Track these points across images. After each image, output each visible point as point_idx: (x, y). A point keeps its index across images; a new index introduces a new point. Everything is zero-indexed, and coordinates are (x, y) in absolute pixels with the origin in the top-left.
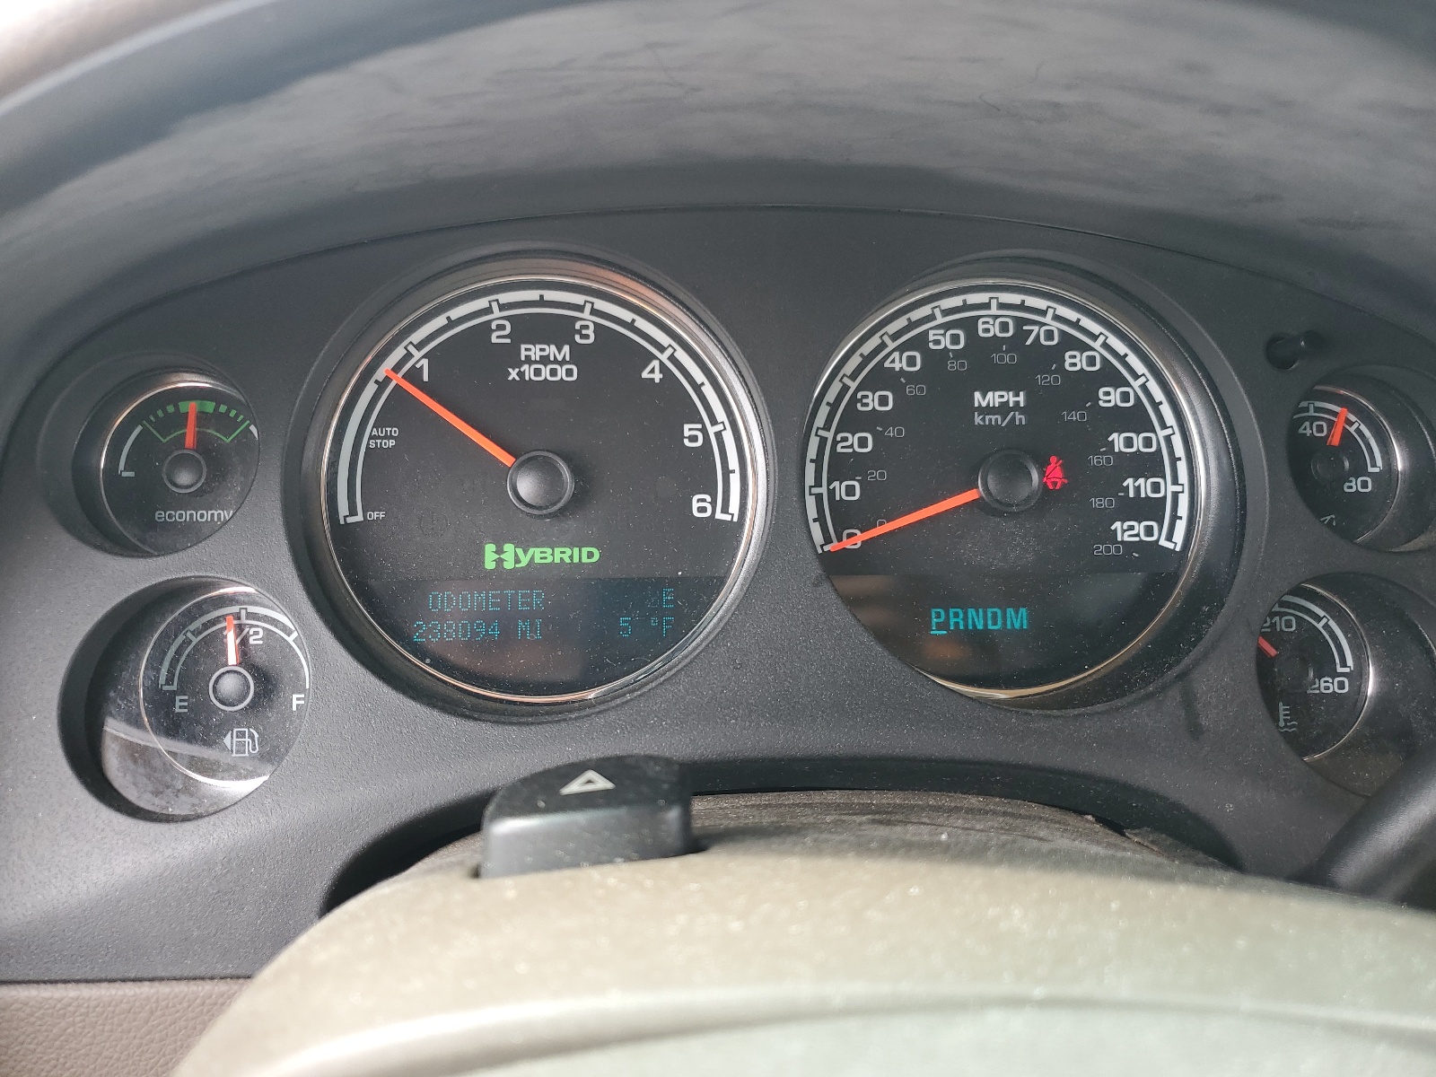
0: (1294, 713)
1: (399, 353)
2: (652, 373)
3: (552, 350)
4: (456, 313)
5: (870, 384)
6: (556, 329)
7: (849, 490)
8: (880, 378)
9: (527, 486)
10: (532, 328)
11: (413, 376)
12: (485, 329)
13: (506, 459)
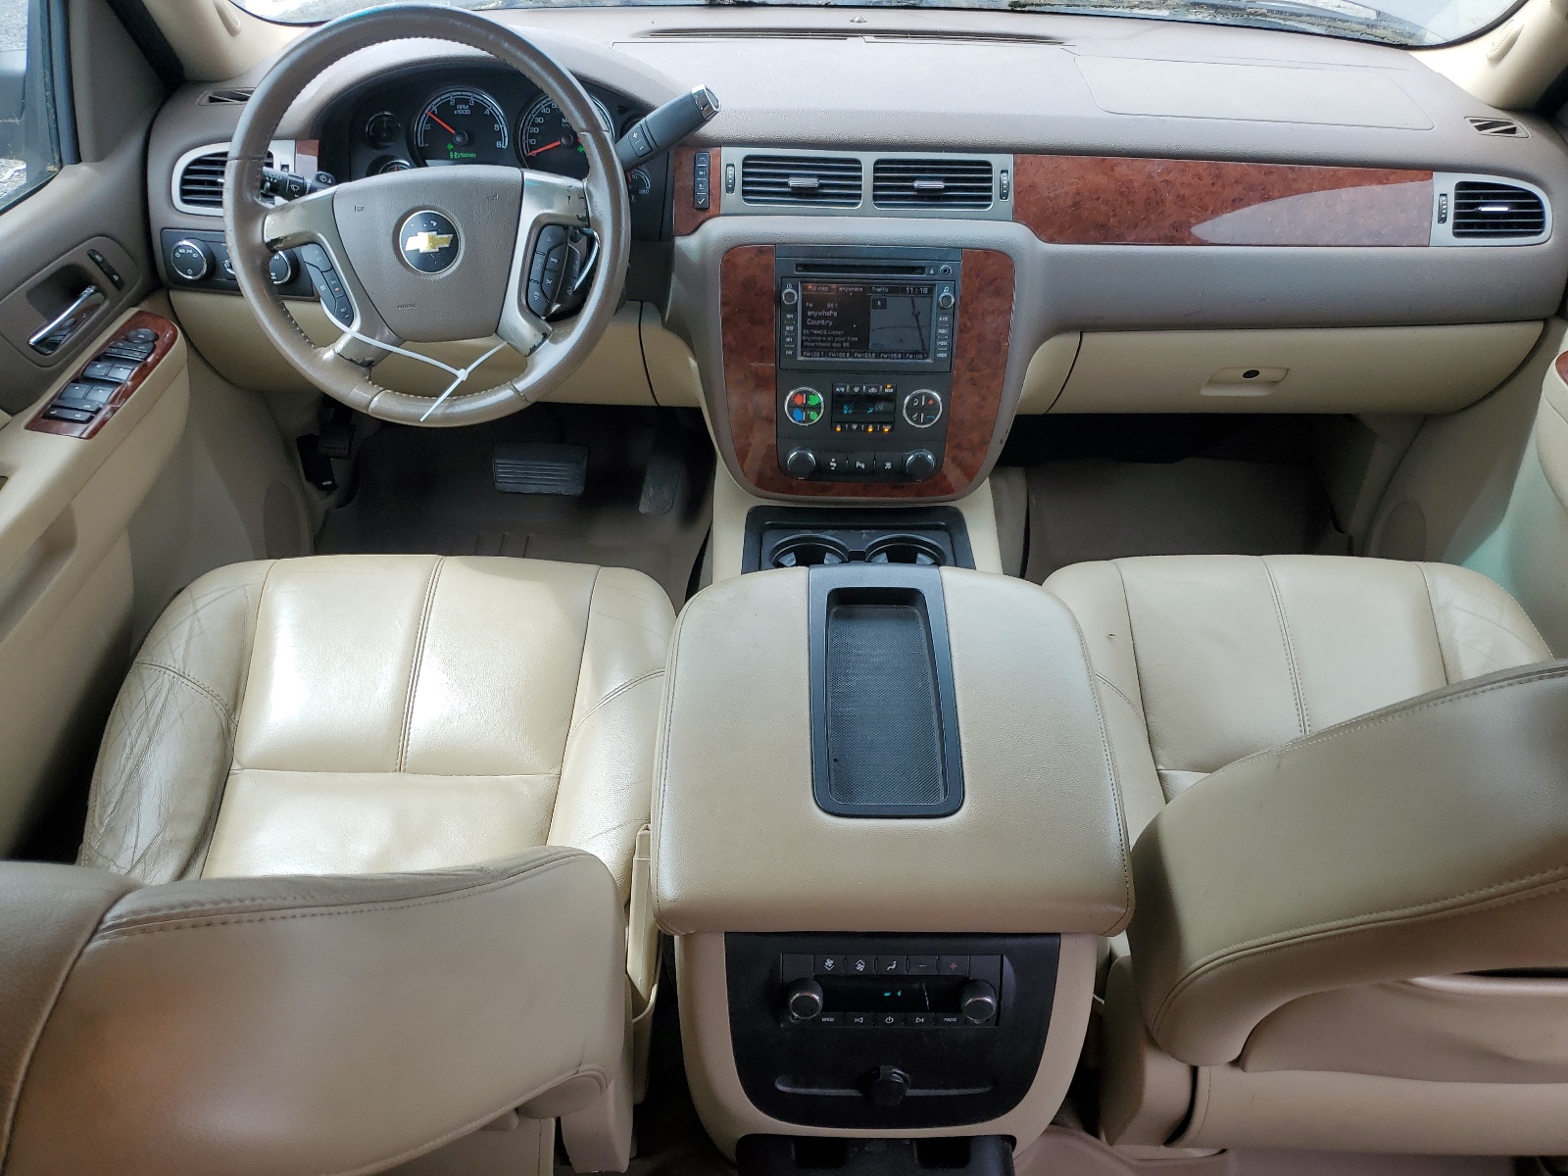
0: (636, 198)
1: (430, 107)
2: (487, 112)
3: (464, 107)
4: (443, 97)
5: (538, 116)
6: (466, 101)
7: (533, 142)
8: (540, 115)
9: (458, 139)
10: (459, 101)
11: (433, 113)
12: (449, 101)
13: (453, 132)
